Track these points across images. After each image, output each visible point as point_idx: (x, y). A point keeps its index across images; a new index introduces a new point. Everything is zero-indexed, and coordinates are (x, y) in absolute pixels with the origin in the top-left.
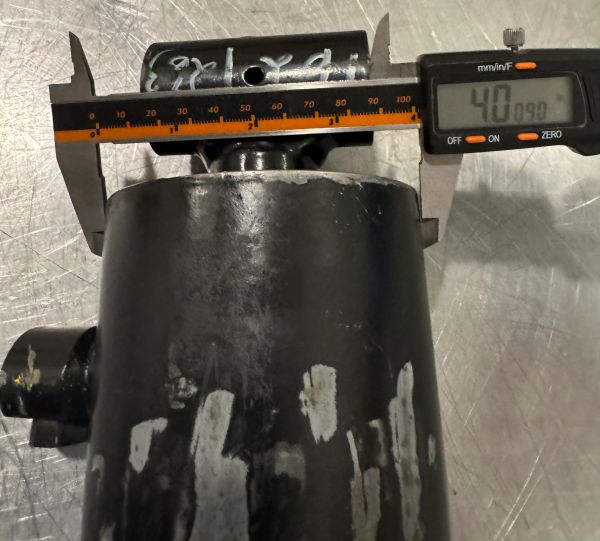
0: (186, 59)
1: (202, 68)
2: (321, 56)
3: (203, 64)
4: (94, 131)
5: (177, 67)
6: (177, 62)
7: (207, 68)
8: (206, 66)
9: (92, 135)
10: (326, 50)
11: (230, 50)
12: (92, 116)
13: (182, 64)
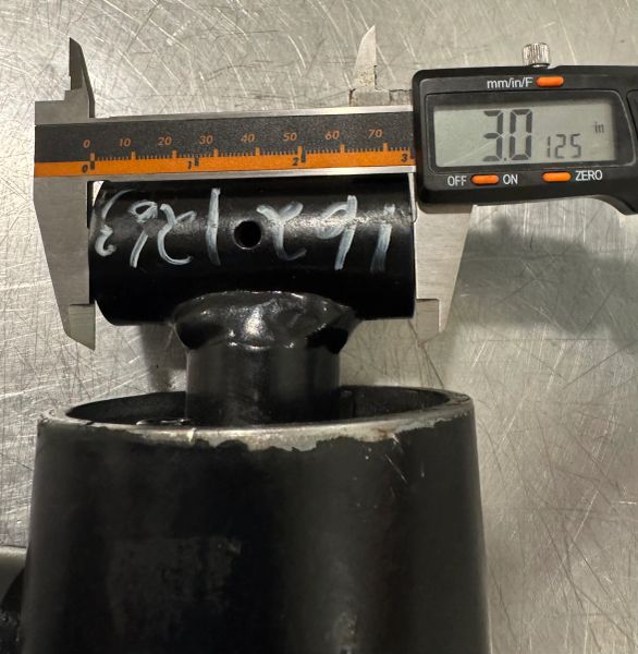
0: (153, 205)
1: (176, 221)
2: (343, 207)
3: (177, 214)
4: (88, 163)
5: (141, 218)
6: (140, 210)
7: (183, 220)
8: (180, 218)
9: (84, 169)
10: (350, 198)
11: (216, 192)
12: (86, 144)
13: (147, 214)
